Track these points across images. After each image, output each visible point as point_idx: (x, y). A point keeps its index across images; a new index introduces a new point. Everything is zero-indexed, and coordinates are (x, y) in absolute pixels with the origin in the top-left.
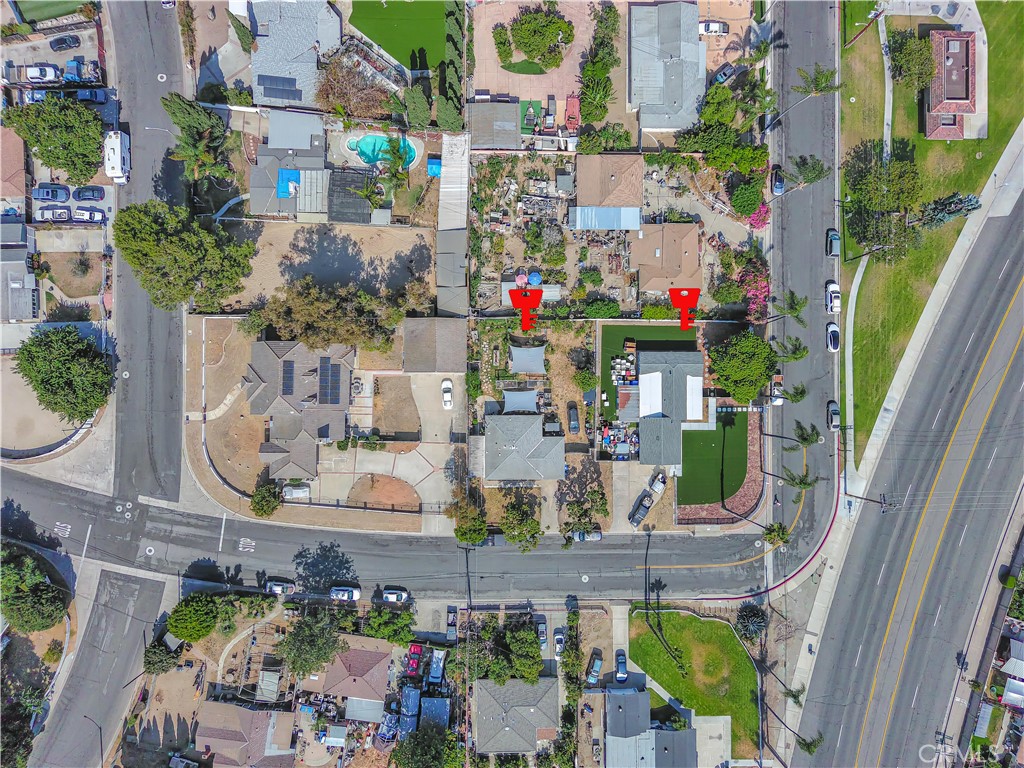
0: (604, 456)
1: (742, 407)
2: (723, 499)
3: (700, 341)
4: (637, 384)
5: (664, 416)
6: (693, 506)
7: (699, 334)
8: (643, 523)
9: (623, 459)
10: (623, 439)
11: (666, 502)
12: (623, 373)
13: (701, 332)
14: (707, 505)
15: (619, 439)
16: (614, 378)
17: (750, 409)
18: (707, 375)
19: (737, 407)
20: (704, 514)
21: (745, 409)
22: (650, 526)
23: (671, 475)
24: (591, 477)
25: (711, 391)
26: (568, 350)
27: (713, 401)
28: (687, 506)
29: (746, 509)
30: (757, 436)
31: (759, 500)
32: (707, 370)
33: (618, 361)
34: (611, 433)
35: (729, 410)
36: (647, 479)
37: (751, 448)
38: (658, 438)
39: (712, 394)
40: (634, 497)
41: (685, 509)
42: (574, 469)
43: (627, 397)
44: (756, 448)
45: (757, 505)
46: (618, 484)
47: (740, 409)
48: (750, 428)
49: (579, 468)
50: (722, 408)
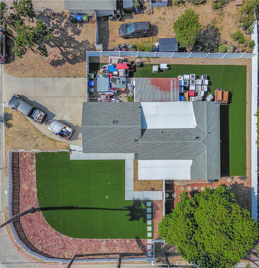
0: (94, 67)
1: (152, 232)
2: (42, 209)
3: (229, 180)
4: (180, 100)
5: (143, 131)
6: (34, 173)
7: (237, 179)
8: (13, 112)
9: (90, 86)
10: (114, 86)
11: (40, 141)
12: (192, 88)
13: (239, 181)
14: (35, 190)
15: (114, 81)
16: (187, 77)
17: (149, 241)
18: (189, 189)
19: (152, 225)
20: (24, 186)
21: (149, 235)
22: (9, 122)
23: (72, 147)
24: (68, 53)
25: (170, 194)
26: (217, 26)
27: (159, 196)
28: (34, 167)
29: (30, 238)
30: (118, 250)
31: (41, 253)
32: (196, 188)
33: (206, 82)
34: (122, 72)
35: (149, 216)
36: (67, 118)
37: (104, 243)
38: (115, 122)
39: (168, 195)
40: (45, 102)
41: (31, 164)
42: (78, 33)
43: (165, 88)
44: (104, 250)
45: (35, 250)
46: (61, 83)
47: (149, 229)
48: (128, 241)
49: (79, 39)
50: (152, 207)
